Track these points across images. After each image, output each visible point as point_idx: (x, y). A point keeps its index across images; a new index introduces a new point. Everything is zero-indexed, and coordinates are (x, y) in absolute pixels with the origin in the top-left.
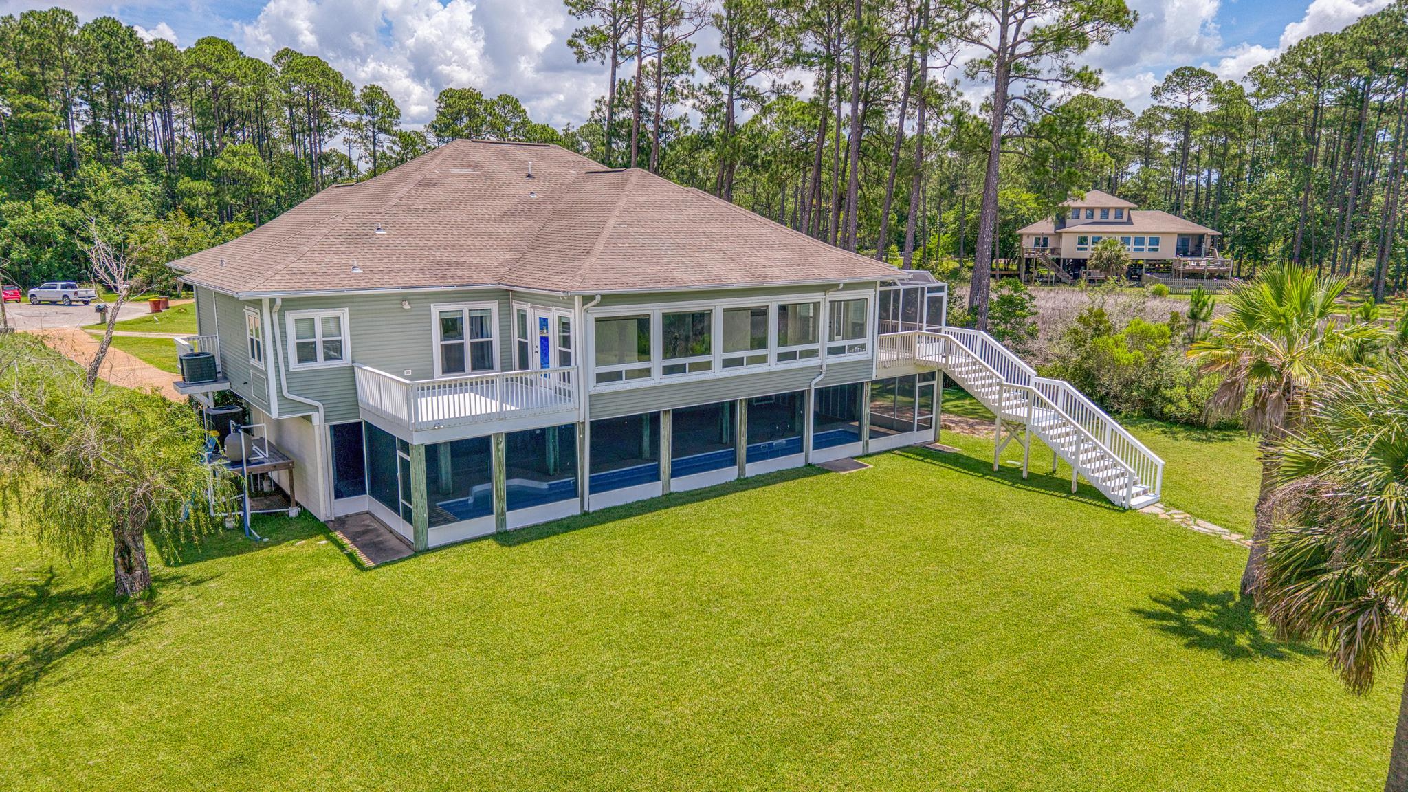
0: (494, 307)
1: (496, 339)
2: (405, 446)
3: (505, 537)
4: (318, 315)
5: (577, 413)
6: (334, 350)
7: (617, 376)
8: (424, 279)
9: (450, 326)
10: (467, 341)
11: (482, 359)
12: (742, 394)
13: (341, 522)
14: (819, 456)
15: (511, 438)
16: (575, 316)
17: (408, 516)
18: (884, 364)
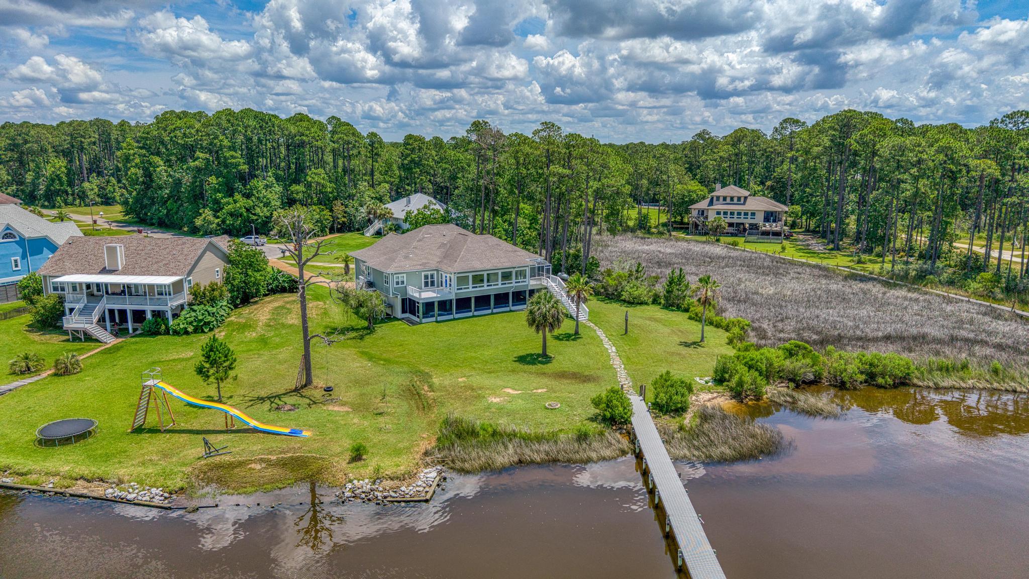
0: (435, 272)
1: (435, 279)
2: (418, 303)
3: (437, 322)
4: (400, 275)
5: (453, 297)
6: (403, 282)
7: (461, 289)
8: (421, 267)
9: (426, 277)
10: (429, 280)
11: (433, 284)
12: (492, 293)
13: (403, 319)
14: (513, 308)
15: (439, 302)
16: (452, 276)
17: (418, 317)
18: (532, 285)
